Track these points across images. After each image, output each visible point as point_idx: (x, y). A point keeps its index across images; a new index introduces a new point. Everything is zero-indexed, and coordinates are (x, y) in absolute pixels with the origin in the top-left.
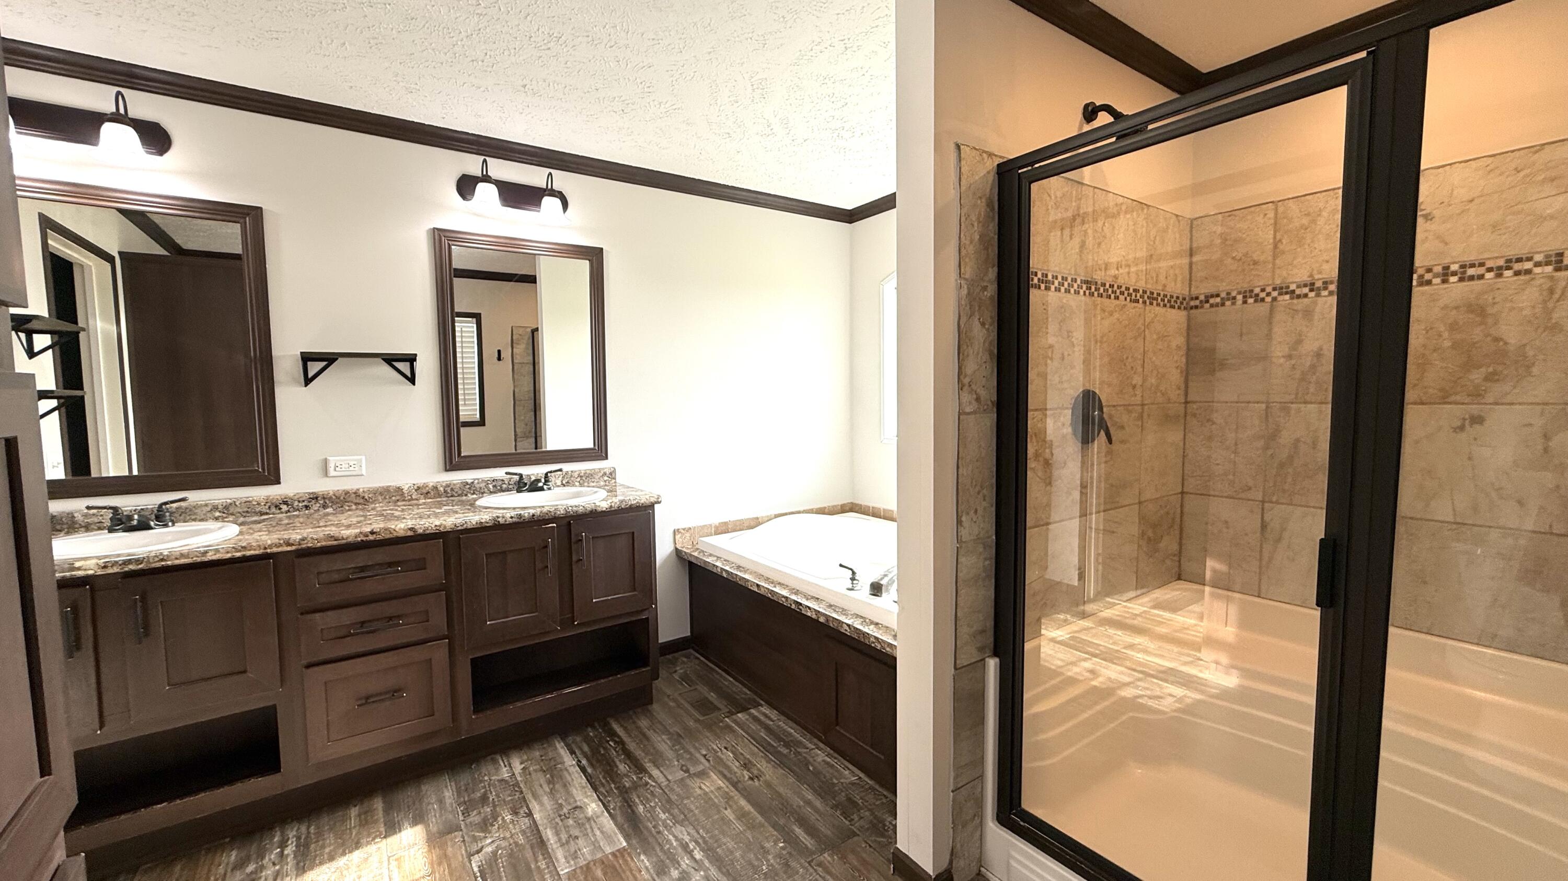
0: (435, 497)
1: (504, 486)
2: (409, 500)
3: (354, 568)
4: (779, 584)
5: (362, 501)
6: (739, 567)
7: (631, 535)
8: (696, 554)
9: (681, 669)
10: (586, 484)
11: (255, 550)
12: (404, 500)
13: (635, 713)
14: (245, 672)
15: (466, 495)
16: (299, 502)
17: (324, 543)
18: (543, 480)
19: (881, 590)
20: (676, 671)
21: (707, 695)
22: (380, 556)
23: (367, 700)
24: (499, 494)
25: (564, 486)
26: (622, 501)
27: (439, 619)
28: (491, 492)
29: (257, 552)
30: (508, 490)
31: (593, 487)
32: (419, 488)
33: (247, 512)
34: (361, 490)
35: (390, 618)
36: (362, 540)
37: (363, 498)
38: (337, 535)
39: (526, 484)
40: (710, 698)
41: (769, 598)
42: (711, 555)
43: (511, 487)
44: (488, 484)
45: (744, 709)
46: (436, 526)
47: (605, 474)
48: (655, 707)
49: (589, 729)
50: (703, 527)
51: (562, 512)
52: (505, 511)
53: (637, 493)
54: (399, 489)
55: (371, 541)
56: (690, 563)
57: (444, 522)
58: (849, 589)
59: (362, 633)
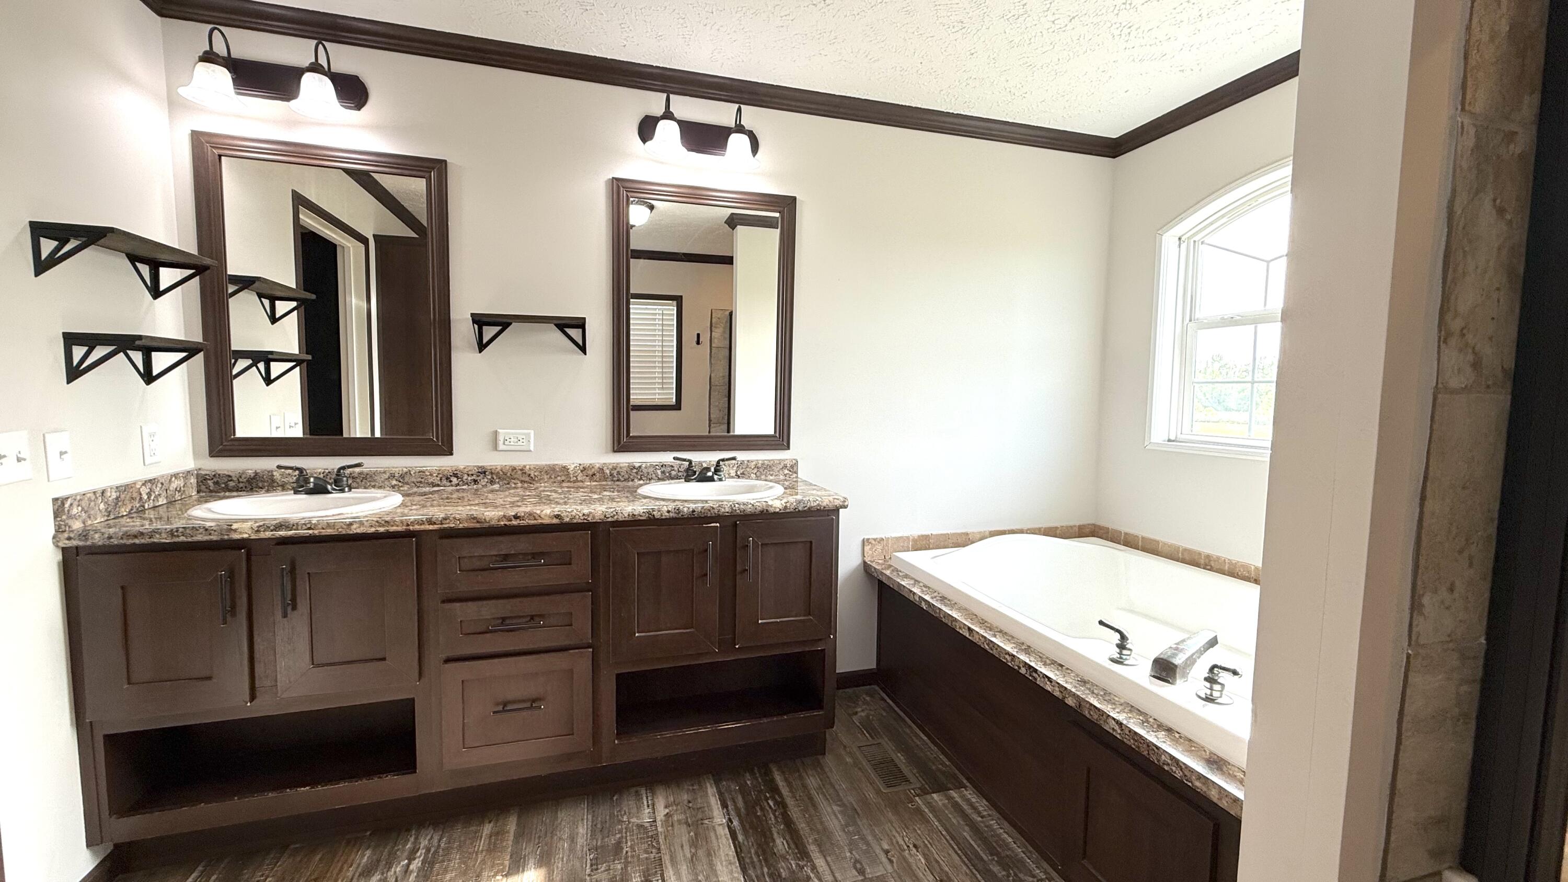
0: (600, 480)
1: (673, 473)
2: (574, 482)
3: (496, 556)
4: (1001, 631)
5: (527, 479)
6: (943, 599)
7: (809, 544)
8: (888, 572)
9: (863, 711)
10: (763, 477)
11: (397, 526)
12: (569, 481)
13: (803, 763)
14: (384, 659)
15: (633, 480)
16: (468, 475)
17: (466, 525)
18: (713, 469)
19: (1175, 673)
20: (856, 713)
21: (894, 757)
22: (522, 545)
23: (504, 707)
24: (667, 482)
25: (739, 477)
26: (799, 502)
27: (583, 624)
28: (659, 479)
29: (399, 529)
30: (678, 478)
31: (771, 481)
32: (585, 469)
33: (421, 482)
34: (528, 467)
35: (532, 618)
36: (505, 525)
37: (529, 475)
38: (480, 516)
39: (695, 472)
40: (897, 761)
41: (986, 651)
42: (906, 576)
43: (680, 474)
44: (656, 469)
45: (941, 788)
46: (584, 515)
47: (785, 466)
48: (829, 760)
49: (748, 774)
50: (898, 539)
51: (727, 510)
52: (662, 503)
53: (819, 493)
54: (565, 469)
55: (514, 526)
56: (881, 583)
57: (593, 511)
58: (1113, 660)
59: (502, 631)
